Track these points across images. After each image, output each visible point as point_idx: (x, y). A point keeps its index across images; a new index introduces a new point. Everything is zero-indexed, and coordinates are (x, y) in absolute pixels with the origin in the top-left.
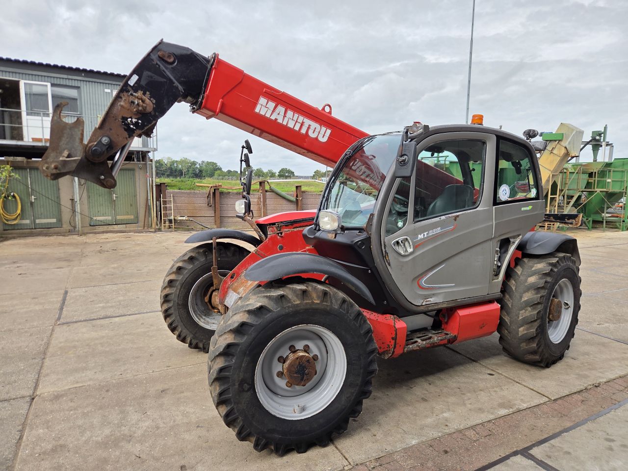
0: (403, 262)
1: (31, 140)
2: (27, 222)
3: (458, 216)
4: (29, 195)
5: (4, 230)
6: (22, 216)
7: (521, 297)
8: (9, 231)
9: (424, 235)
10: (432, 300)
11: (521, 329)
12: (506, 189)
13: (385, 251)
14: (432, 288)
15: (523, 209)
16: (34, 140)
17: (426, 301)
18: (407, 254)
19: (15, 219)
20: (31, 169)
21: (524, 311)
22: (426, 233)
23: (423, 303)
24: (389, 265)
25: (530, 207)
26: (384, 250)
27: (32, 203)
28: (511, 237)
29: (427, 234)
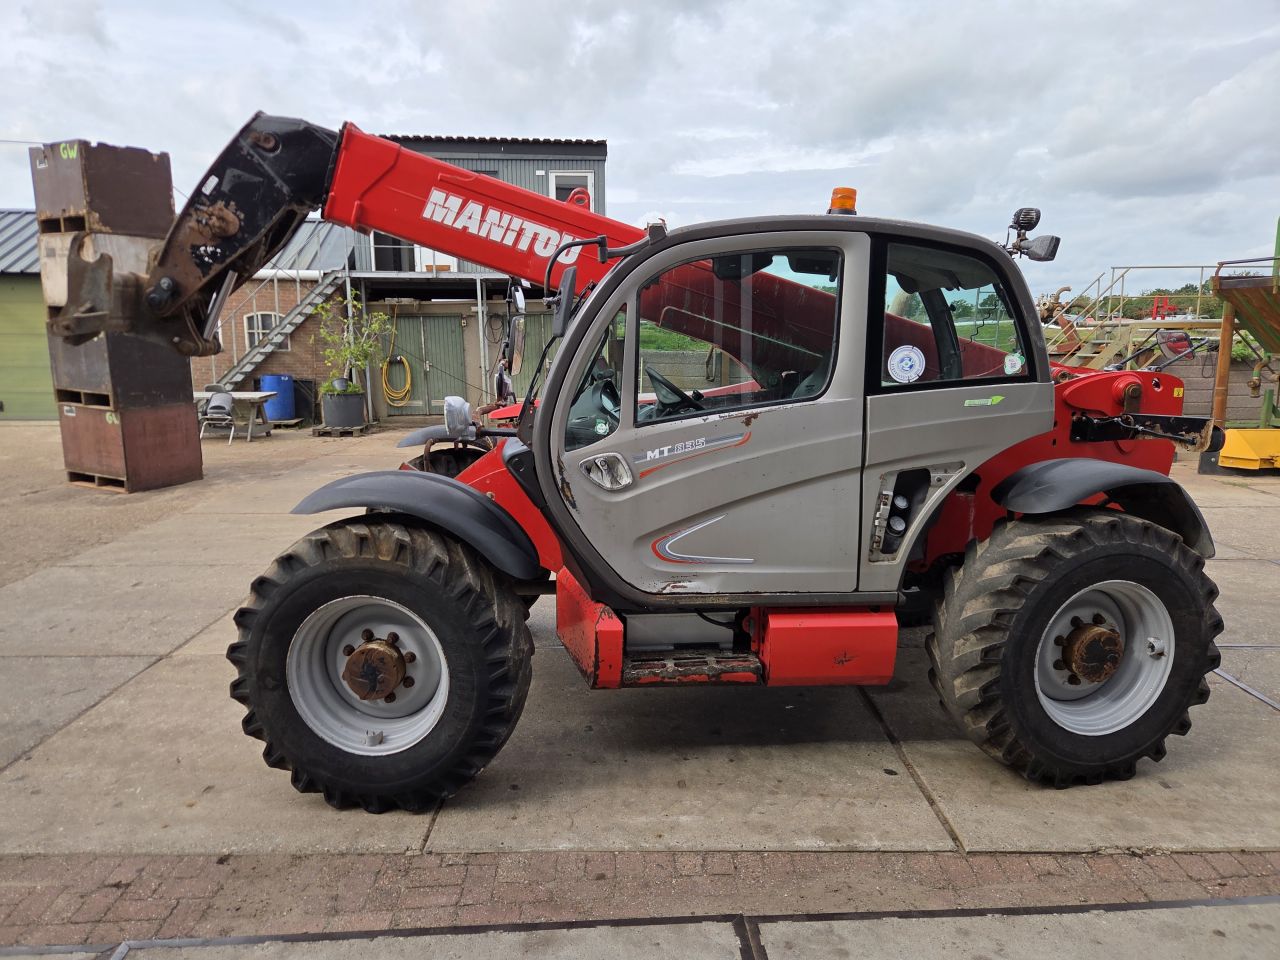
0: (610, 503)
1: (424, 270)
2: (419, 403)
3: (755, 416)
4: (422, 361)
5: (390, 416)
6: (412, 394)
7: (962, 609)
8: (395, 418)
9: (662, 453)
10: (692, 586)
11: (957, 682)
12: (913, 355)
13: (563, 480)
14: (693, 562)
15: (967, 403)
16: (429, 268)
17: (673, 587)
18: (616, 487)
19: (402, 399)
20: (427, 316)
21: (962, 641)
22: (666, 449)
23: (664, 588)
24: (574, 506)
25: (997, 399)
26: (558, 477)
27: (426, 373)
28: (936, 468)
29: (669, 450)
